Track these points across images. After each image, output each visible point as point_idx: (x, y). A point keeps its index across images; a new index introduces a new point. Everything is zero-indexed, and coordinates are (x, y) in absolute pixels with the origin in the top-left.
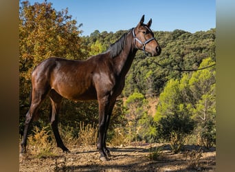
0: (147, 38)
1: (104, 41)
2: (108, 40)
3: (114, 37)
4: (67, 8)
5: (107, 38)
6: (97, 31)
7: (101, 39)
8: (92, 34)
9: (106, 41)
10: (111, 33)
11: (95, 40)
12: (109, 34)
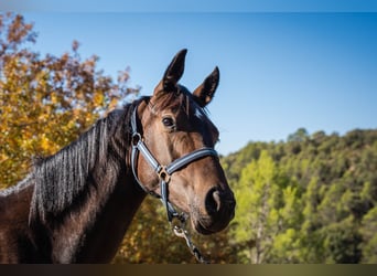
0: (178, 147)
1: (316, 153)
2: (328, 151)
3: (341, 144)
4: (128, 69)
5: (325, 145)
6: (302, 131)
7: (311, 147)
8: (291, 137)
9: (322, 154)
10: (335, 135)
11: (297, 150)
12: (329, 138)
